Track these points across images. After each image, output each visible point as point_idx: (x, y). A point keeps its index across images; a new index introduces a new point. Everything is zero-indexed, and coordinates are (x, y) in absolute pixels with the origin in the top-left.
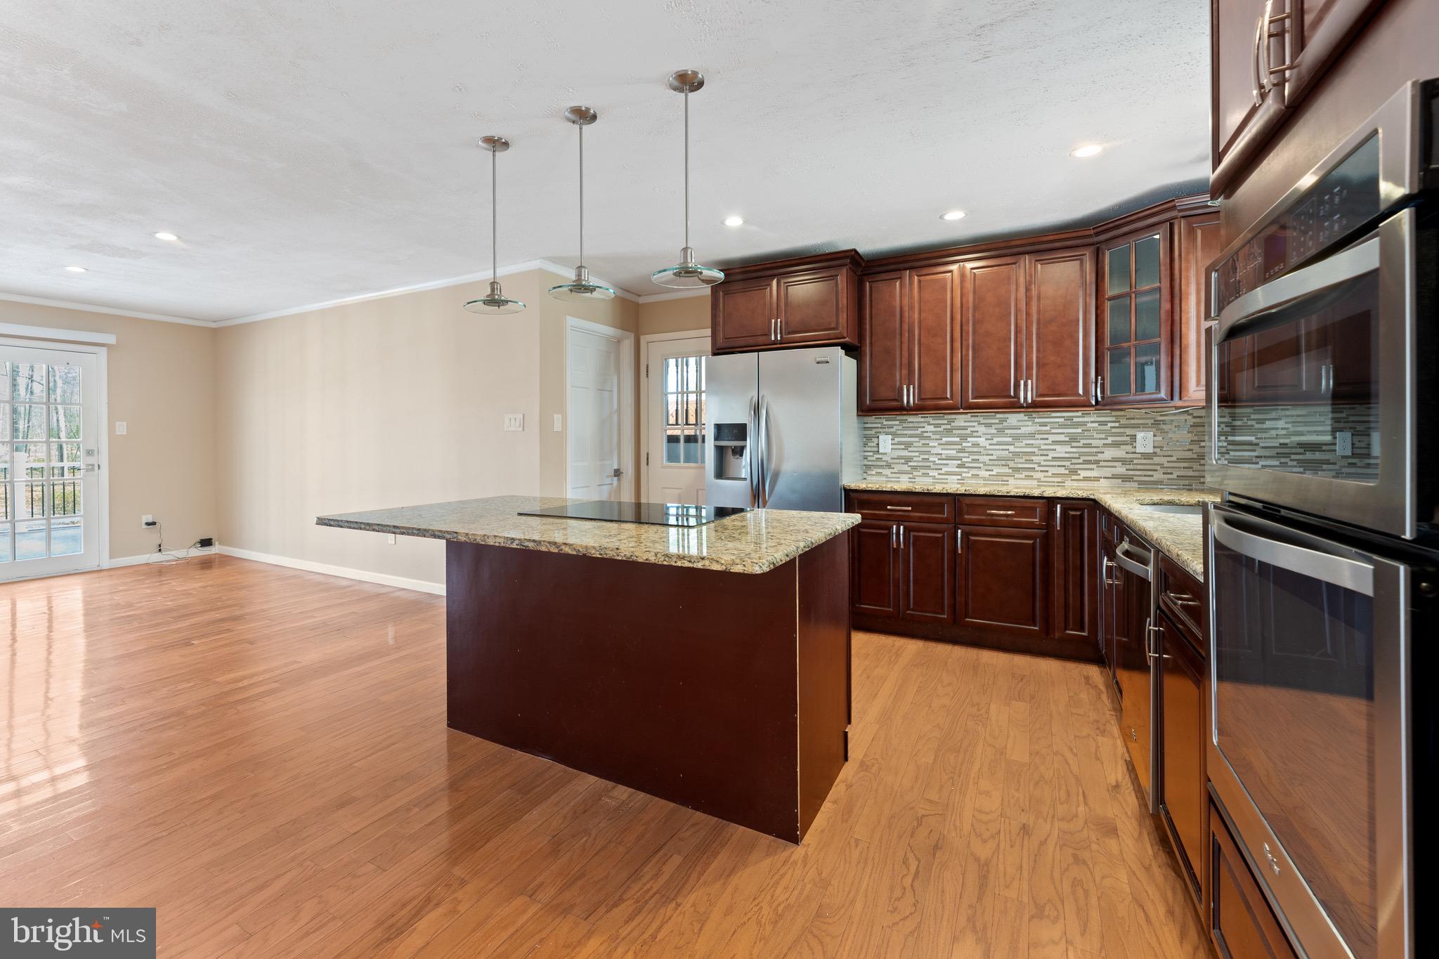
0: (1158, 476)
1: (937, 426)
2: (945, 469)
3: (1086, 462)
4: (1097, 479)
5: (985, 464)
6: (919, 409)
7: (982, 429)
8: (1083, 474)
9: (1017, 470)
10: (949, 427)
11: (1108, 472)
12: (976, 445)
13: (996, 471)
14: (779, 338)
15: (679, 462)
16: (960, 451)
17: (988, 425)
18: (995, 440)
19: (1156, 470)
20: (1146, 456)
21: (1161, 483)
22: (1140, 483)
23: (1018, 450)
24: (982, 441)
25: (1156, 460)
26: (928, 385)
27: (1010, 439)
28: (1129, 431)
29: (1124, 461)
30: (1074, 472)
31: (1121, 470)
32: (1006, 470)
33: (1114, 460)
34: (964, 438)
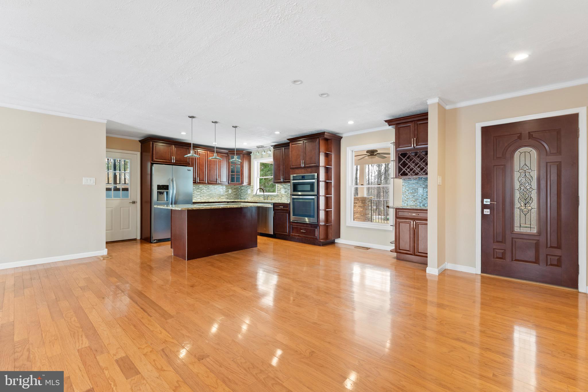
0: (231, 198)
1: (196, 187)
2: (198, 197)
3: (222, 195)
4: (223, 199)
5: (205, 196)
6: (199, 183)
7: (205, 188)
8: (222, 198)
9: (211, 197)
10: (198, 187)
11: (225, 197)
12: (204, 192)
13: (208, 197)
14: (174, 162)
15: (112, 198)
16: (200, 193)
17: (206, 187)
18: (207, 191)
20: (230, 194)
22: (229, 199)
23: (211, 193)
24: (205, 191)
26: (201, 177)
27: (210, 191)
28: (228, 189)
29: (227, 195)
30: (220, 197)
31: (227, 197)
32: (209, 197)
34: (201, 190)
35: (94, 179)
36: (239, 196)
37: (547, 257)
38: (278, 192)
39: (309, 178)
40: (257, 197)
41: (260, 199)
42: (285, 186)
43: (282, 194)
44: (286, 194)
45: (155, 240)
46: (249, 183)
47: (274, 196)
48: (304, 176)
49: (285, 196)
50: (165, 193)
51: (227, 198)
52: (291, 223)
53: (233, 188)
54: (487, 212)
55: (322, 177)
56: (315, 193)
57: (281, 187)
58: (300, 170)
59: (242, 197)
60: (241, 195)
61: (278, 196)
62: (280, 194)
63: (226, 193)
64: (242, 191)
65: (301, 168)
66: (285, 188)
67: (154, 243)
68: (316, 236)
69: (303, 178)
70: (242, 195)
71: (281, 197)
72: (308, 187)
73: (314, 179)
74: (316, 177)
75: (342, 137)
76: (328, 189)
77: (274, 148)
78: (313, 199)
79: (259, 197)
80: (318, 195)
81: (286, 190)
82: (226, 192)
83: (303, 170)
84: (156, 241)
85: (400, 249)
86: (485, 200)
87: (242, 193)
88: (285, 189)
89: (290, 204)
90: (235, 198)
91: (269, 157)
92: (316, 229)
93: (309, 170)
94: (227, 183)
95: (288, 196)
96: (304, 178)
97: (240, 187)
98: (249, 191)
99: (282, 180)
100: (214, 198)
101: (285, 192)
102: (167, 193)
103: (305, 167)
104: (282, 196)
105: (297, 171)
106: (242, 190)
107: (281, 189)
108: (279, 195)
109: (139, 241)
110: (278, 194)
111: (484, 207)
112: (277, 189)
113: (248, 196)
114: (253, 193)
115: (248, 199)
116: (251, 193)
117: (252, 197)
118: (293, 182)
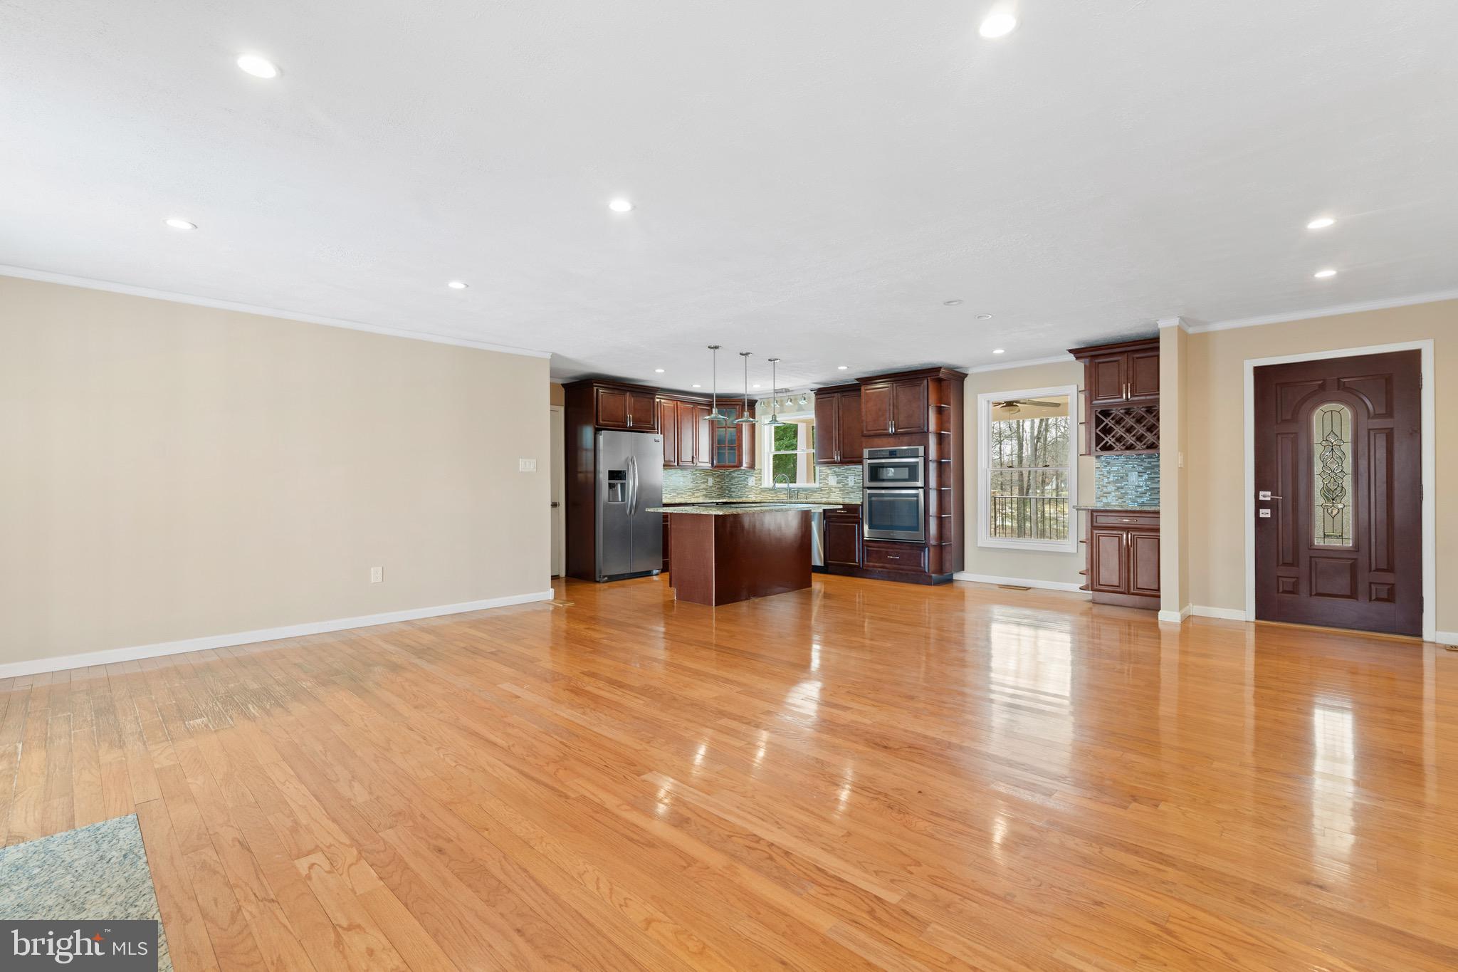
0: (713, 495)
3: (697, 490)
6: (672, 466)
8: (696, 495)
9: (678, 494)
11: (702, 493)
14: (630, 425)
20: (711, 487)
21: (713, 497)
22: (710, 497)
28: (707, 477)
29: (706, 489)
30: (693, 494)
31: (705, 493)
33: (704, 489)
35: (535, 461)
36: (727, 492)
37: (1370, 586)
38: (820, 483)
39: (907, 455)
40: (772, 494)
41: (777, 496)
42: (836, 469)
43: (832, 486)
44: (840, 486)
45: (604, 577)
46: (752, 466)
48: (895, 451)
49: (838, 490)
50: (619, 486)
51: (706, 496)
52: (864, 544)
53: (715, 474)
54: (1266, 513)
55: (933, 454)
56: (920, 483)
57: (829, 471)
58: (885, 440)
59: (733, 494)
61: (822, 491)
62: (825, 486)
63: (703, 486)
64: (733, 482)
65: (888, 435)
66: (836, 473)
67: (603, 582)
68: (923, 565)
69: (893, 454)
70: (732, 490)
71: (828, 493)
72: (905, 473)
73: (918, 457)
74: (921, 452)
75: (966, 375)
76: (943, 476)
77: (816, 395)
78: (917, 495)
79: (776, 493)
80: (926, 488)
81: (840, 478)
82: (704, 483)
83: (891, 440)
84: (606, 578)
85: (1099, 585)
86: (1261, 493)
87: (732, 484)
88: (838, 476)
89: (862, 505)
90: (720, 496)
92: (923, 553)
93: (906, 439)
94: (710, 465)
95: (843, 491)
96: (896, 454)
97: (728, 473)
98: (751, 481)
99: (837, 458)
100: (684, 496)
101: (838, 482)
102: (623, 486)
103: (897, 434)
104: (830, 489)
105: (877, 441)
106: (733, 478)
107: (827, 476)
109: (564, 580)
110: (821, 485)
111: (1259, 505)
112: (820, 476)
113: (749, 491)
114: (761, 485)
115: (750, 496)
116: (756, 484)
117: (760, 493)
118: (869, 461)
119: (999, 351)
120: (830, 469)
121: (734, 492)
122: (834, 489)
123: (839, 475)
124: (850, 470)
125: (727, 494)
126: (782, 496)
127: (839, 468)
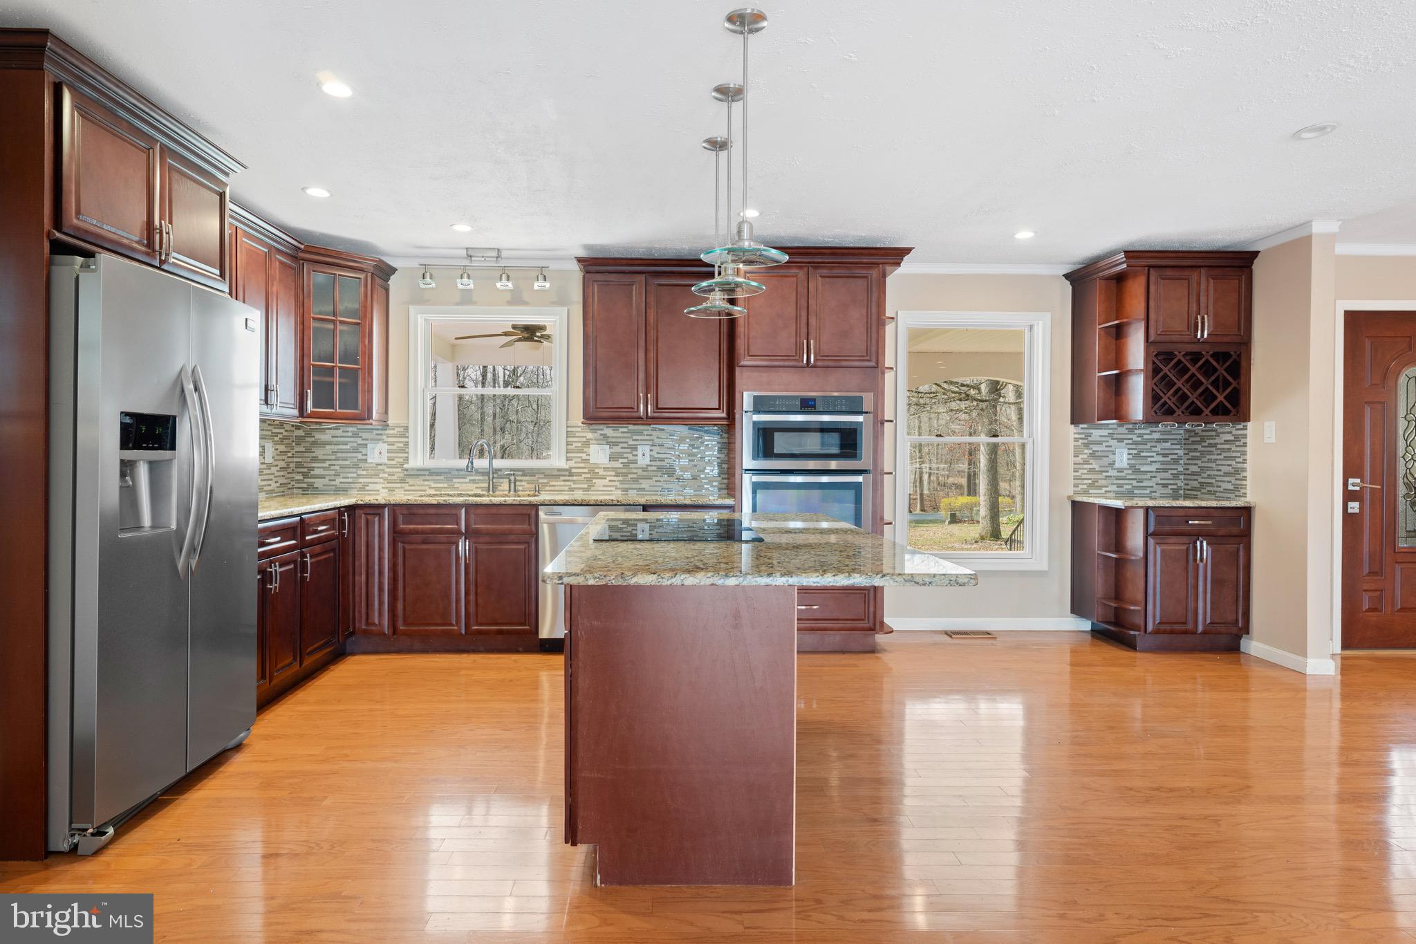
19: (272, 480)
25: (274, 469)
38: (568, 459)
39: (837, 409)
40: (436, 481)
41: (452, 487)
42: (609, 432)
43: (597, 466)
44: (618, 464)
47: (546, 476)
48: (814, 399)
49: (613, 473)
54: (1353, 508)
56: (865, 464)
57: (590, 435)
59: (319, 483)
60: (313, 469)
61: (571, 475)
62: (582, 465)
64: (319, 453)
66: (610, 440)
69: (805, 406)
70: (317, 472)
71: (589, 480)
72: (831, 442)
73: (860, 413)
74: (867, 405)
77: (587, 272)
79: (450, 480)
80: (876, 472)
81: (617, 449)
85: (1158, 622)
86: (1350, 481)
87: (315, 459)
88: (611, 444)
91: (510, 303)
93: (832, 377)
94: (296, 412)
95: (625, 475)
96: (814, 406)
98: (377, 453)
99: (643, 410)
101: (613, 458)
103: (820, 367)
104: (592, 471)
105: (772, 378)
106: (320, 444)
107: (587, 444)
108: (574, 470)
110: (572, 464)
111: (1348, 497)
112: (568, 444)
113: (371, 476)
114: (407, 459)
115: (371, 487)
116: (390, 459)
117: (402, 481)
118: (756, 418)
119: (1024, 235)
120: (594, 431)
121: (323, 477)
122: (601, 472)
123: (616, 444)
124: (641, 433)
125: (298, 481)
126: (464, 486)
127: (616, 429)
